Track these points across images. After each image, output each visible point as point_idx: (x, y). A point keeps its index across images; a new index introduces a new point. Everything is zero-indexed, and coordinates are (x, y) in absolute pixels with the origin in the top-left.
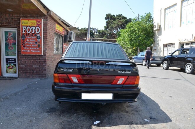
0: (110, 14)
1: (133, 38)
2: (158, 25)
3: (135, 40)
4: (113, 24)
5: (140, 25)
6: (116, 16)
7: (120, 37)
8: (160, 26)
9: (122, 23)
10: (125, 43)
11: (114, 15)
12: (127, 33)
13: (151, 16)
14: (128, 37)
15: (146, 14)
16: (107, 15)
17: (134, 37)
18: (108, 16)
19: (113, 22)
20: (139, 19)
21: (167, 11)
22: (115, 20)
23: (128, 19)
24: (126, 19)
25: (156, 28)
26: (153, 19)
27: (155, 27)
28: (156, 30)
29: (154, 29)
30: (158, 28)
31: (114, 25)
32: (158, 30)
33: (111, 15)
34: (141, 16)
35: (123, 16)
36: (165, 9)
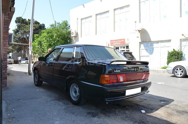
0: (20, 18)
1: (52, 44)
2: (75, 32)
3: (54, 45)
4: (25, 28)
5: (58, 32)
6: (27, 20)
7: (34, 42)
8: (77, 33)
9: (36, 28)
10: (41, 48)
11: (25, 19)
12: (45, 38)
13: (68, 23)
14: (47, 42)
15: (63, 22)
16: (17, 18)
17: (53, 42)
18: (19, 19)
19: (25, 26)
20: (55, 25)
21: (83, 21)
22: (28, 25)
23: (41, 25)
24: (39, 25)
25: (74, 35)
26: (69, 26)
27: (72, 33)
28: (73, 37)
29: (72, 36)
30: (75, 35)
31: (27, 30)
32: (75, 37)
33: (23, 19)
34: (58, 23)
35: (36, 21)
36: (82, 19)
